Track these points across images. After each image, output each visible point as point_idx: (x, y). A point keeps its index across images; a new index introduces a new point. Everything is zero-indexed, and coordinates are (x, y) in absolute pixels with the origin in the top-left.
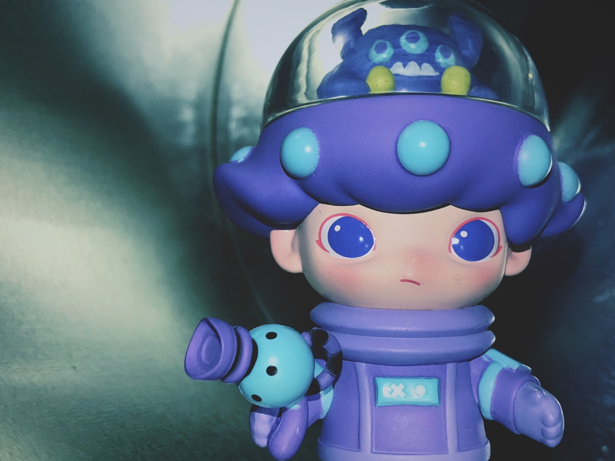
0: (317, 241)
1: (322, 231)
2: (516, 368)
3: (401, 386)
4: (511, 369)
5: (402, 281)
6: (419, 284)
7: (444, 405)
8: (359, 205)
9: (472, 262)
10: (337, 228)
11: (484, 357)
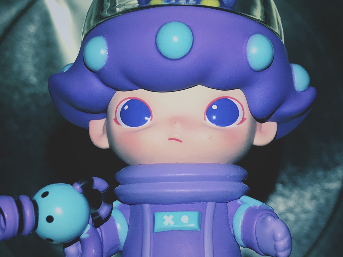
0: (114, 119)
1: (117, 113)
2: (259, 206)
3: (171, 217)
4: (256, 207)
5: (170, 139)
6: (181, 142)
7: (204, 231)
8: (141, 89)
9: (221, 127)
10: (126, 107)
11: (239, 202)
